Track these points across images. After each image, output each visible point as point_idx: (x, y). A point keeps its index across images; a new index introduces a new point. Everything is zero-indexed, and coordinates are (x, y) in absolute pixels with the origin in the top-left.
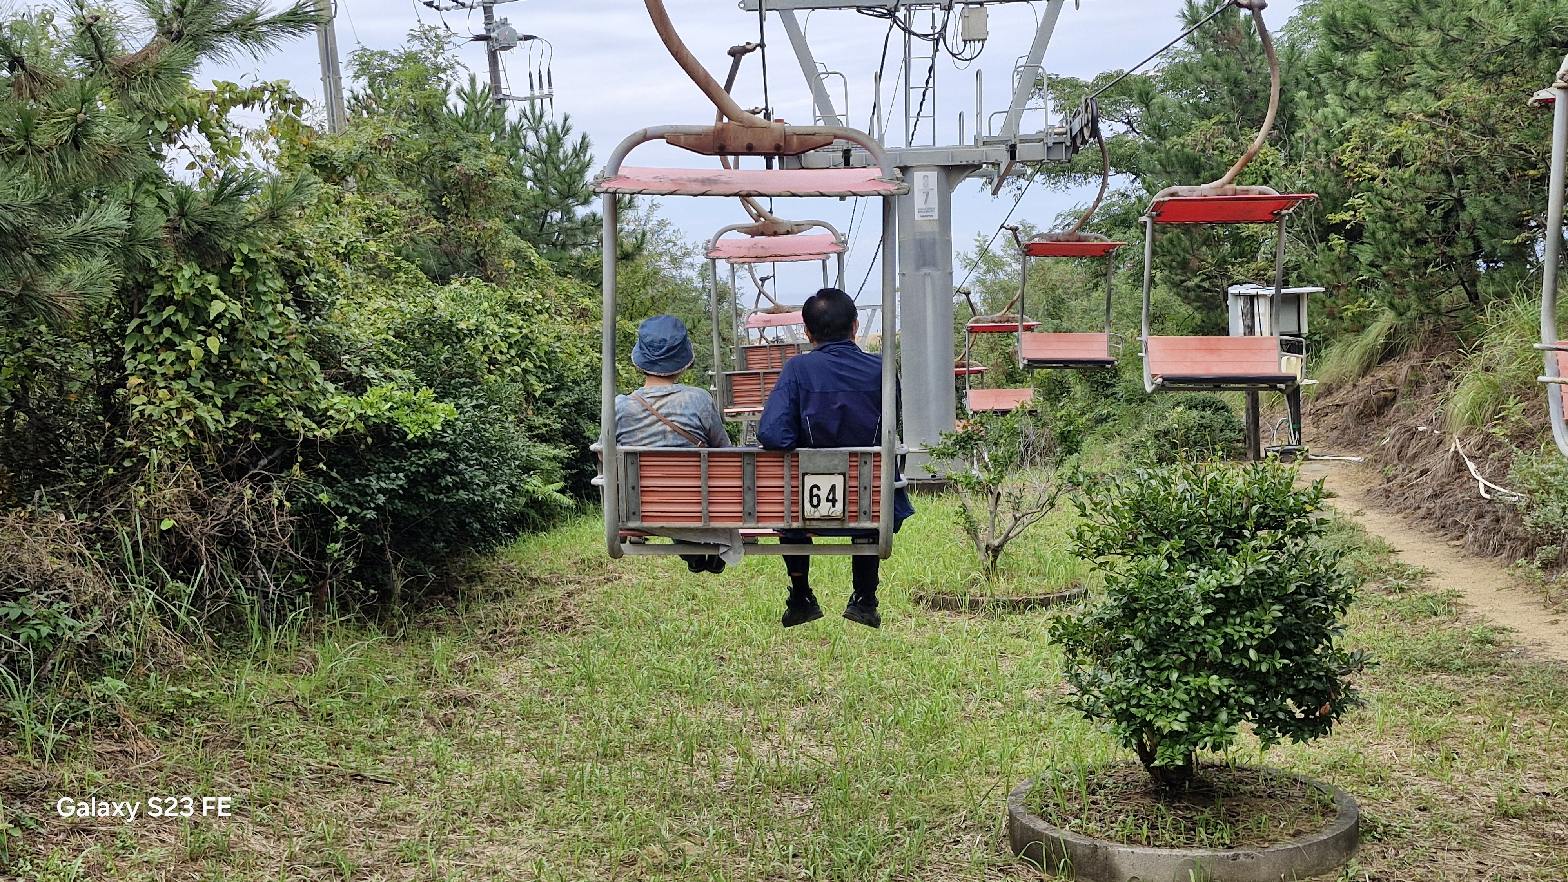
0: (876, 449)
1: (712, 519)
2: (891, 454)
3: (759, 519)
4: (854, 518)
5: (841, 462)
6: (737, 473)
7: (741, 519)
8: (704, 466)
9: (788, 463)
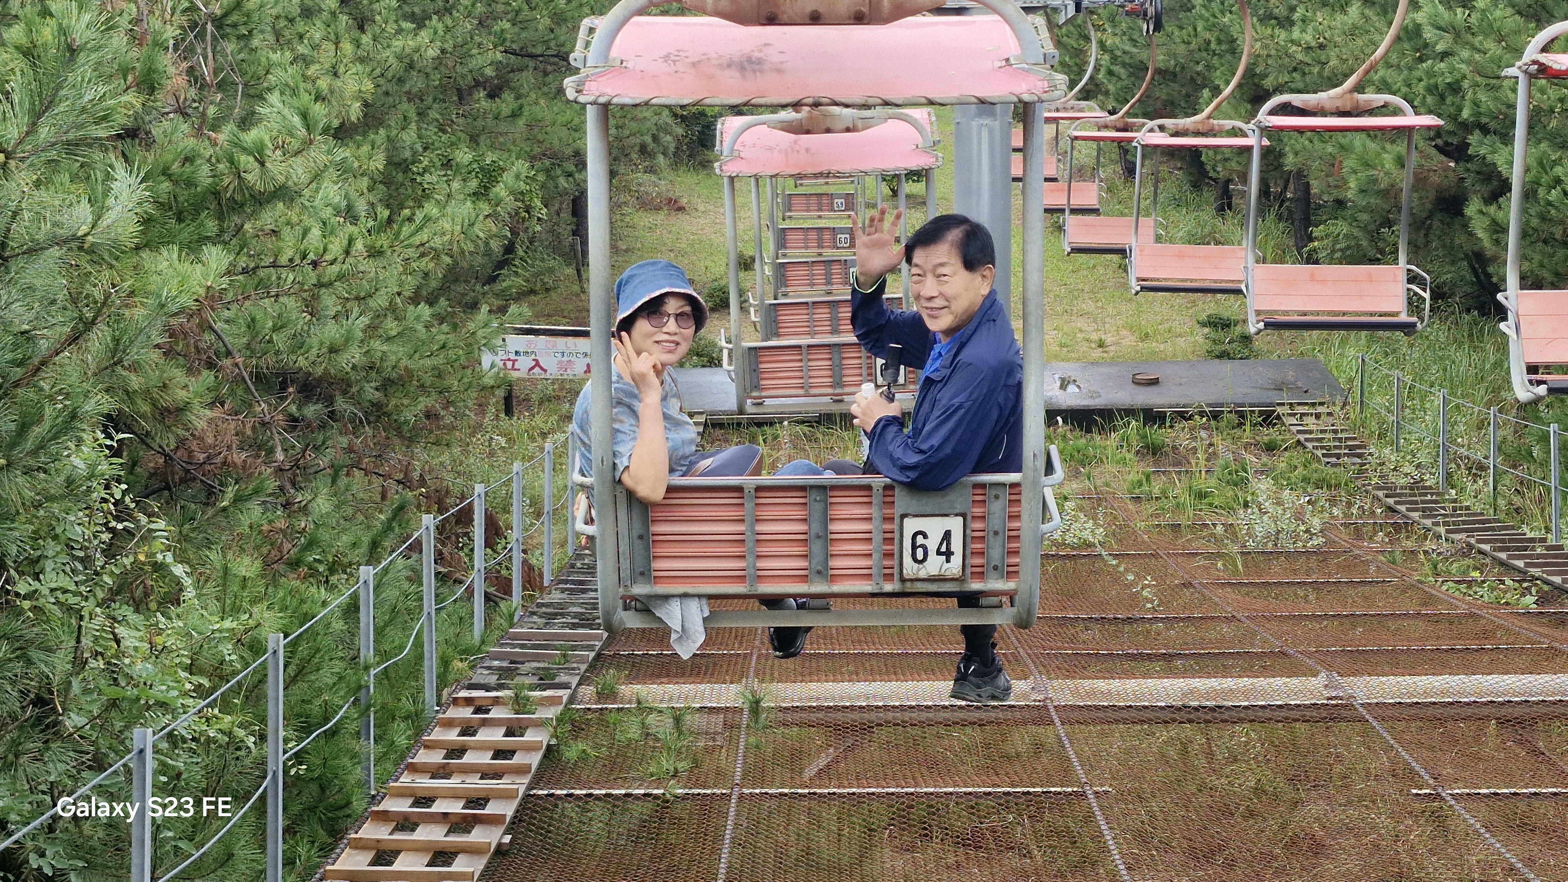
0: (1013, 477)
1: (760, 579)
2: (1037, 486)
3: (833, 578)
4: (980, 575)
5: (960, 498)
6: (799, 513)
7: (804, 579)
8: (748, 505)
9: (877, 499)
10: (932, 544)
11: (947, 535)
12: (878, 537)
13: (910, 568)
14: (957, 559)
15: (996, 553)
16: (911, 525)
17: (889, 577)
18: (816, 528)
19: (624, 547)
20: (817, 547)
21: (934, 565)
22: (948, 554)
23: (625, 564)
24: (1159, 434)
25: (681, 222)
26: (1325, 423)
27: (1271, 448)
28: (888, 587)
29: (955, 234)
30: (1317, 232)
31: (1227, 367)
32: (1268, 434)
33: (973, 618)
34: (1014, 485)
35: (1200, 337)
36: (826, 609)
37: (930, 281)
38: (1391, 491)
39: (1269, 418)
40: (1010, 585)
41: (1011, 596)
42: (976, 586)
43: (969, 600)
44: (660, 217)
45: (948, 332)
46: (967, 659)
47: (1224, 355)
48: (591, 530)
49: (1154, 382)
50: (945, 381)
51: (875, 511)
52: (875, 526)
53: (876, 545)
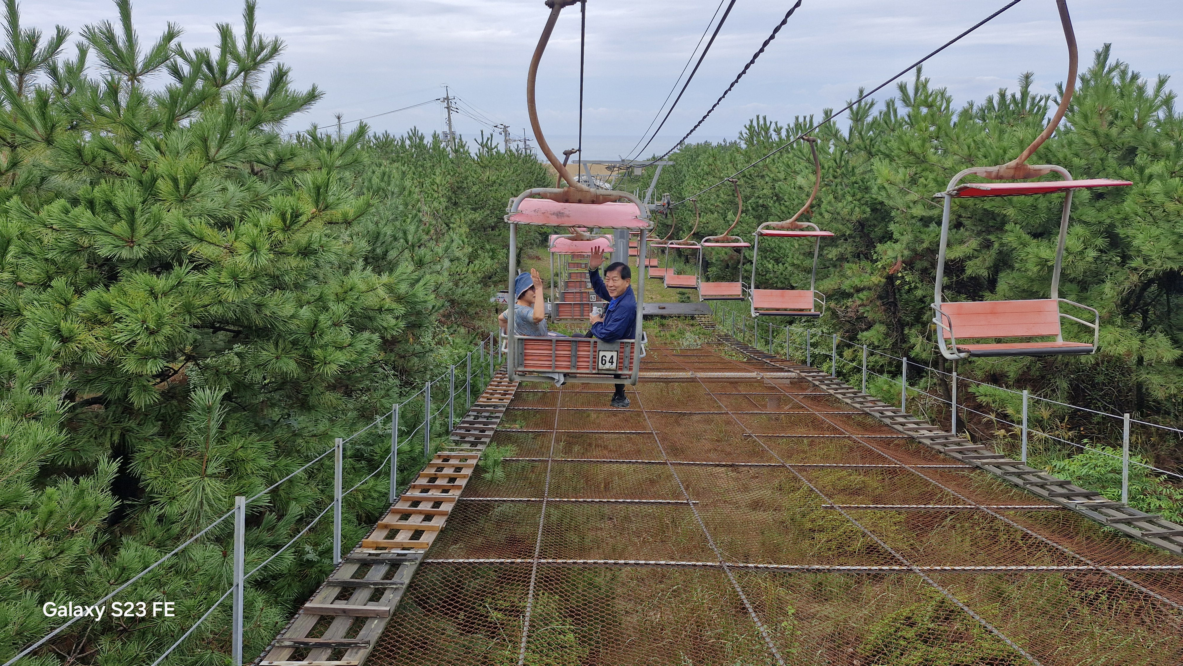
0: (633, 341)
2: (640, 344)
3: (578, 368)
4: (621, 369)
5: (617, 346)
6: (568, 349)
7: (569, 368)
8: (554, 345)
9: (592, 345)
10: (608, 359)
11: (612, 357)
12: (591, 357)
13: (601, 366)
14: (614, 364)
15: (626, 363)
16: (602, 354)
17: (594, 369)
18: (574, 353)
19: (516, 356)
20: (573, 359)
21: (608, 366)
22: (612, 363)
23: (516, 361)
24: (664, 321)
25: (540, 262)
26: (706, 320)
27: (692, 325)
28: (594, 372)
29: (620, 268)
30: (709, 270)
31: (683, 304)
32: (692, 322)
33: (618, 382)
34: (633, 343)
35: (678, 297)
36: (576, 377)
37: (611, 281)
38: (719, 336)
39: (693, 318)
40: (630, 373)
41: (630, 376)
42: (620, 372)
43: (617, 376)
44: (534, 261)
45: (616, 297)
46: (615, 394)
47: (683, 302)
48: (506, 351)
49: (664, 308)
50: (613, 311)
51: (591, 349)
52: (591, 354)
53: (591, 359)
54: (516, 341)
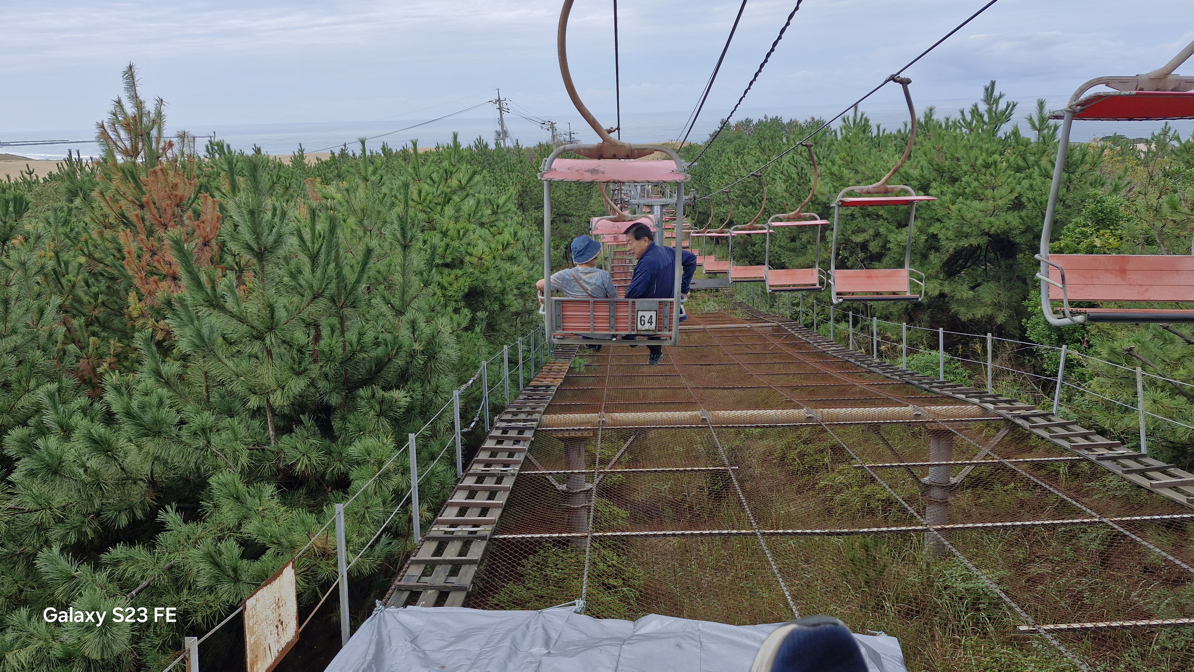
0: (671, 299)
1: (595, 330)
3: (617, 330)
4: (659, 331)
5: (655, 306)
6: (606, 309)
7: (607, 330)
8: (591, 306)
9: (630, 305)
10: (647, 319)
11: (651, 317)
12: (630, 317)
13: (640, 327)
14: (654, 325)
15: (666, 322)
16: (640, 314)
17: (633, 330)
18: (613, 314)
19: (554, 319)
20: (612, 320)
21: (647, 326)
22: (651, 323)
23: (554, 324)
26: (728, 291)
28: (633, 333)
38: (735, 303)
39: (717, 290)
40: (670, 333)
41: (669, 337)
48: (543, 313)
51: (630, 309)
52: (629, 314)
53: (629, 320)
54: (554, 303)
